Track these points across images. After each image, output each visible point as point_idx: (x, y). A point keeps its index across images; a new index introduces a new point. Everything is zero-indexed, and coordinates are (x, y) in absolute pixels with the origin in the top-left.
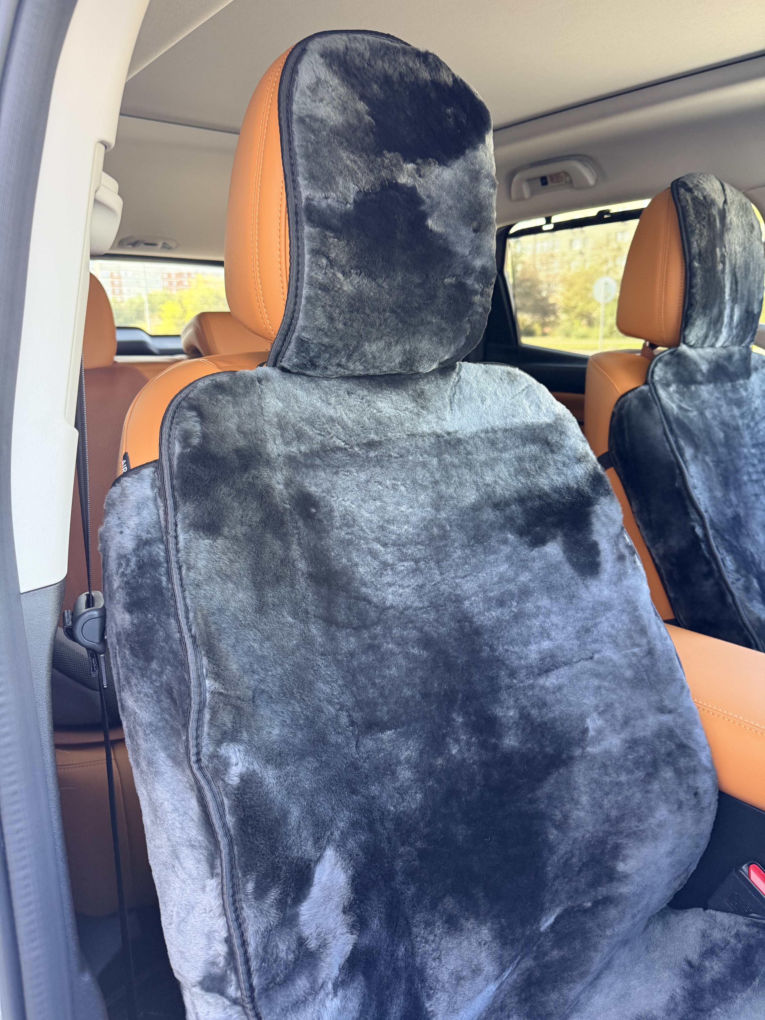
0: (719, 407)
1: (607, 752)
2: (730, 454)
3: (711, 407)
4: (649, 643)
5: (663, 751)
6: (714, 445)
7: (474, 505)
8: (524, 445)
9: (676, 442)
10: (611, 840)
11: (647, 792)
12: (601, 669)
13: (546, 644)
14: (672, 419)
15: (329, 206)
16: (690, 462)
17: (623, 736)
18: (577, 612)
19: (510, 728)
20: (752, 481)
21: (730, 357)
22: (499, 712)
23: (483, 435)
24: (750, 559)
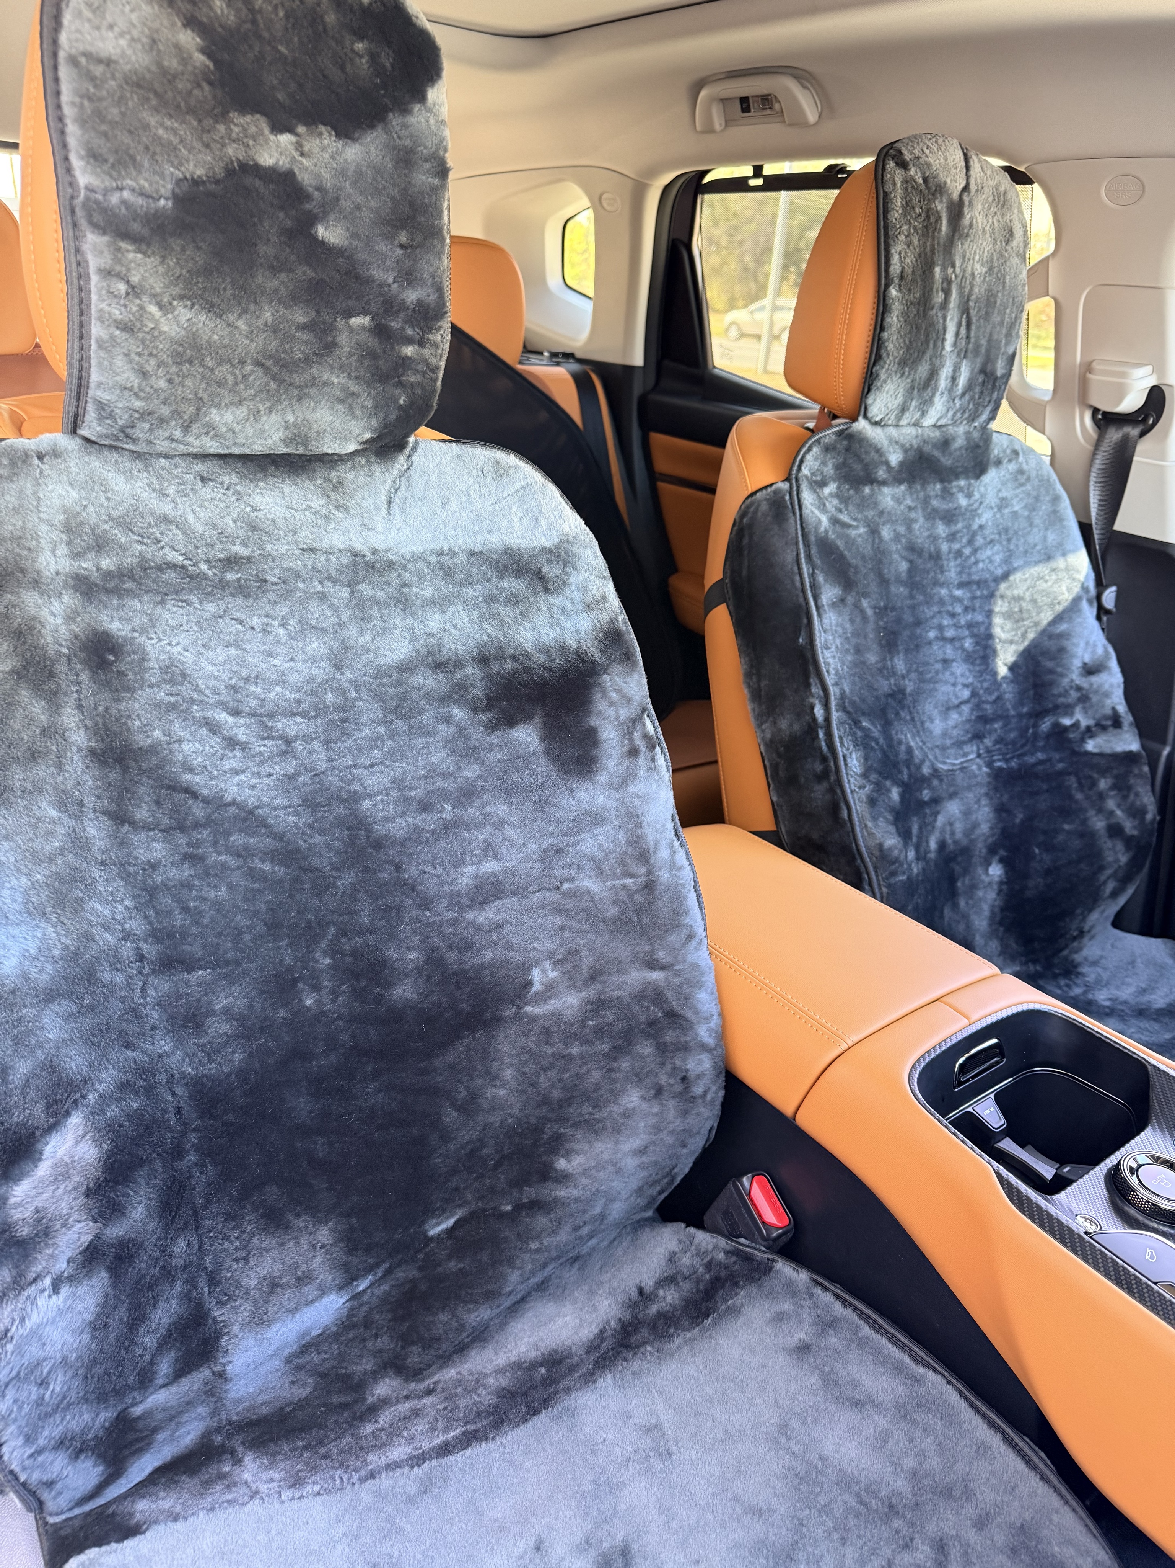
0: (909, 523)
1: (557, 1016)
2: (912, 597)
3: (894, 522)
4: (649, 873)
5: (643, 1018)
6: (884, 582)
7: (402, 663)
8: (501, 578)
9: (812, 576)
10: (549, 1129)
11: (610, 1070)
12: (570, 904)
13: (490, 866)
14: (812, 538)
15: (124, 202)
16: (826, 608)
17: (584, 994)
18: (548, 824)
19: (407, 976)
20: (943, 639)
21: (945, 443)
22: (393, 953)
23: (432, 559)
24: (903, 756)
